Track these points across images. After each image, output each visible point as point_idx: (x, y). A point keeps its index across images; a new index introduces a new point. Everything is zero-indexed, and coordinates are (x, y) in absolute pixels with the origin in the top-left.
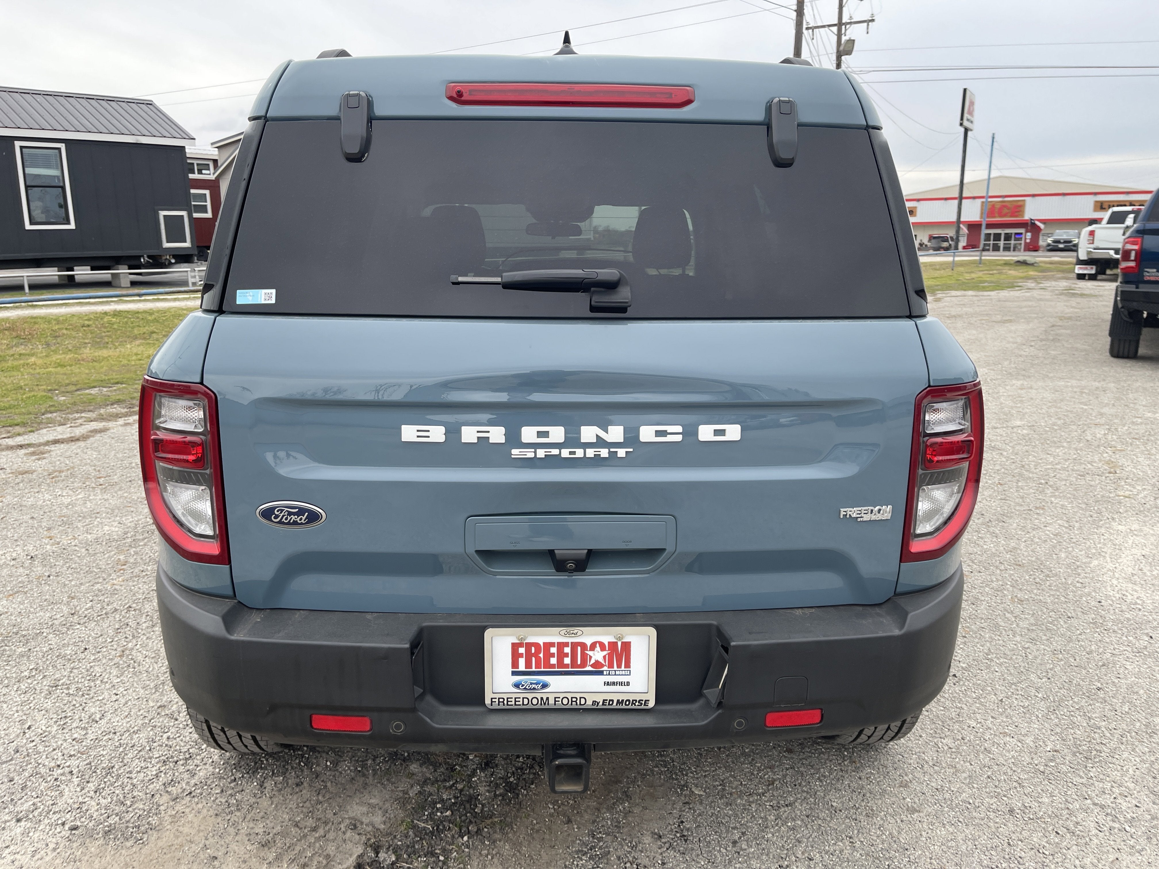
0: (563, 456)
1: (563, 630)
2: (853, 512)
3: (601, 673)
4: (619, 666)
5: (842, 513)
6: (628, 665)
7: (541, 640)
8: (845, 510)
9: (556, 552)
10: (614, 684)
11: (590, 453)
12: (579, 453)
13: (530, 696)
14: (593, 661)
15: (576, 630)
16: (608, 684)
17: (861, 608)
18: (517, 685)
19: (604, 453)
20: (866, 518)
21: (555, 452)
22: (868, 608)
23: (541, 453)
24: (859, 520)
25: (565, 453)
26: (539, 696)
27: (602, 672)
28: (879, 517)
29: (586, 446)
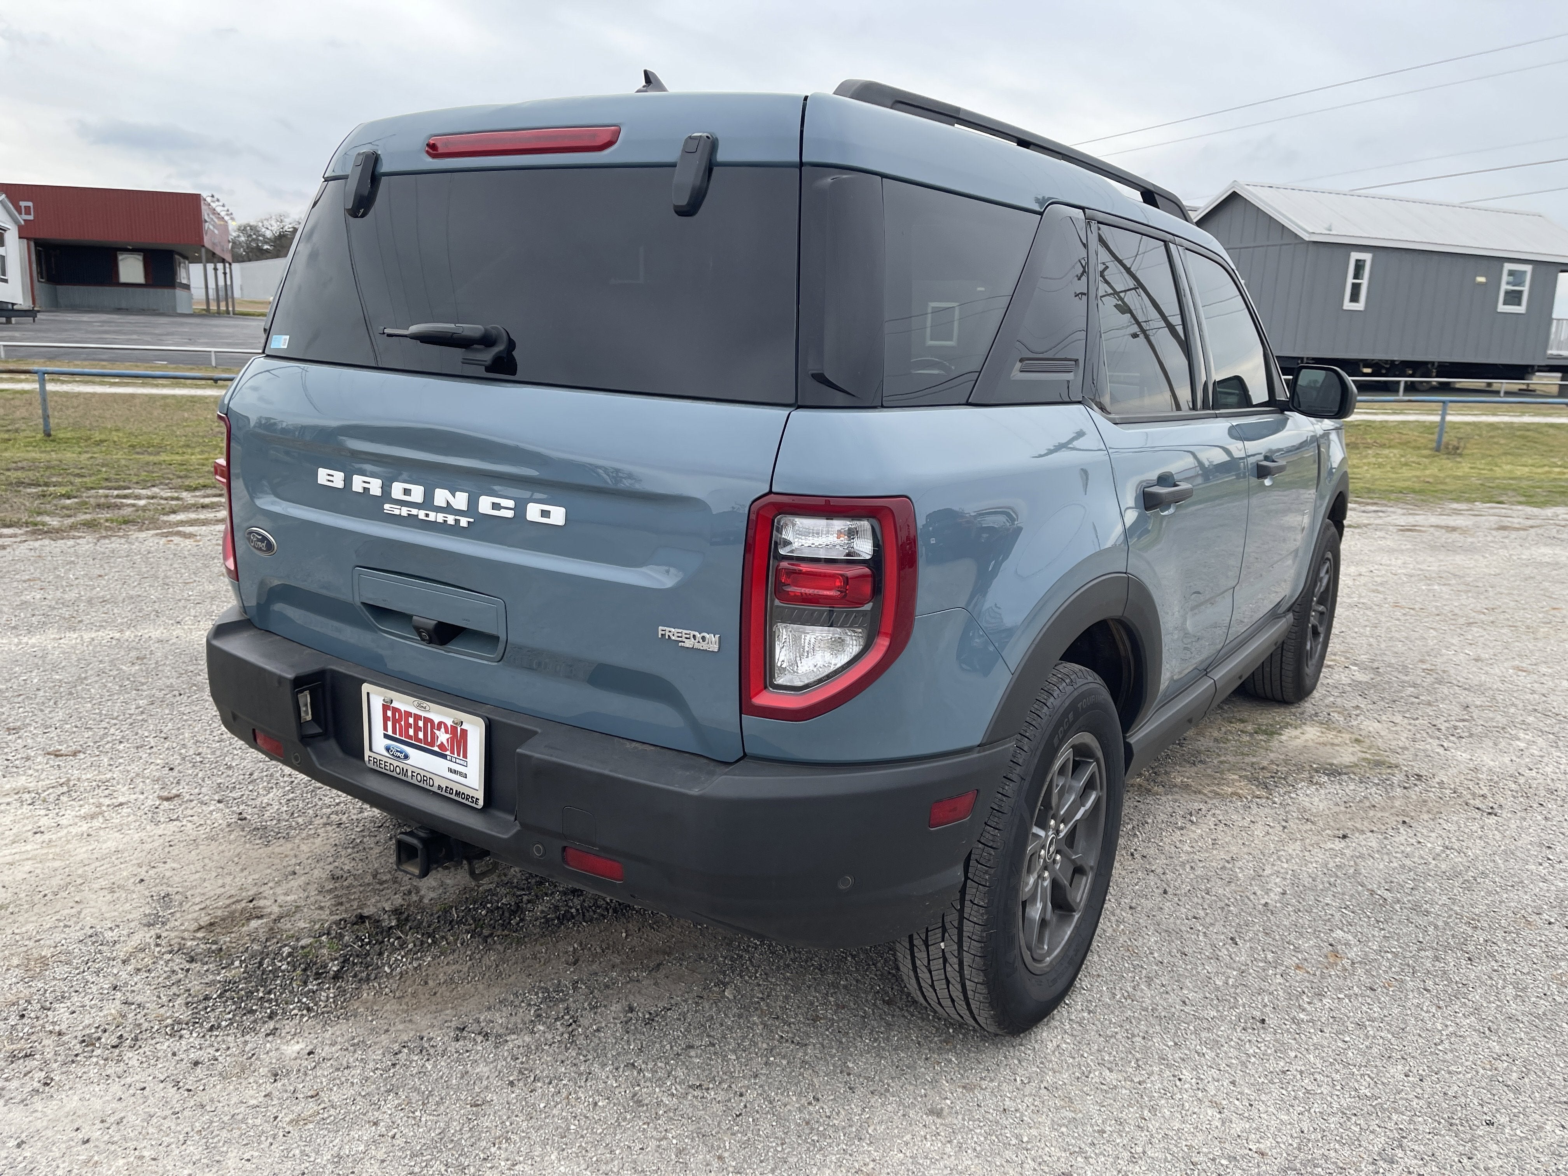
0: (420, 517)
1: (417, 701)
2: (673, 633)
3: (444, 757)
4: (459, 755)
5: (660, 633)
6: (465, 756)
7: (403, 708)
8: (664, 628)
9: (414, 618)
10: (455, 772)
11: (440, 518)
12: (432, 516)
13: (395, 763)
14: (439, 743)
15: (425, 704)
16: (450, 770)
17: (705, 761)
18: (388, 749)
19: (451, 520)
20: (688, 644)
21: (414, 511)
22: (713, 764)
23: (404, 511)
24: (680, 644)
25: (422, 514)
26: (401, 765)
27: (446, 755)
28: (704, 646)
29: (439, 509)
